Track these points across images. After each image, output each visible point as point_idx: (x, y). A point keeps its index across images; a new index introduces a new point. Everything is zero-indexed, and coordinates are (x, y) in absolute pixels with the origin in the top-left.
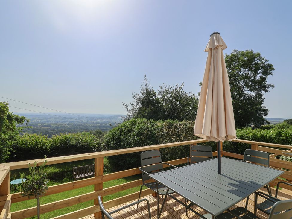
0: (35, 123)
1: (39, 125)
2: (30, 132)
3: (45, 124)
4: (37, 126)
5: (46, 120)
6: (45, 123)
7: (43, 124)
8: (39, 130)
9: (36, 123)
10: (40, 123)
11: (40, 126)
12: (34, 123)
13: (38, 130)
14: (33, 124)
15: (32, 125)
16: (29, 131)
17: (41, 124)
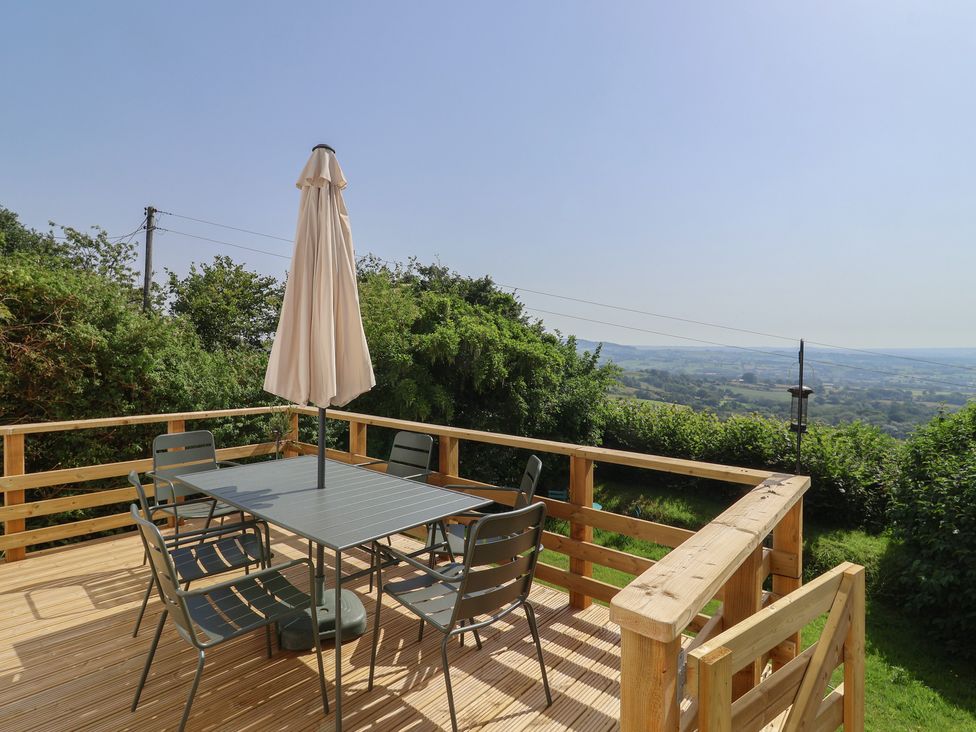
0: (898, 385)
1: (916, 393)
2: (880, 416)
3: (938, 393)
4: (908, 396)
5: (945, 377)
6: (939, 389)
7: (931, 391)
8: (915, 412)
9: (905, 387)
10: (919, 387)
11: (919, 398)
12: (892, 385)
13: (909, 411)
14: (894, 389)
15: (890, 392)
16: (877, 413)
17: (924, 393)
